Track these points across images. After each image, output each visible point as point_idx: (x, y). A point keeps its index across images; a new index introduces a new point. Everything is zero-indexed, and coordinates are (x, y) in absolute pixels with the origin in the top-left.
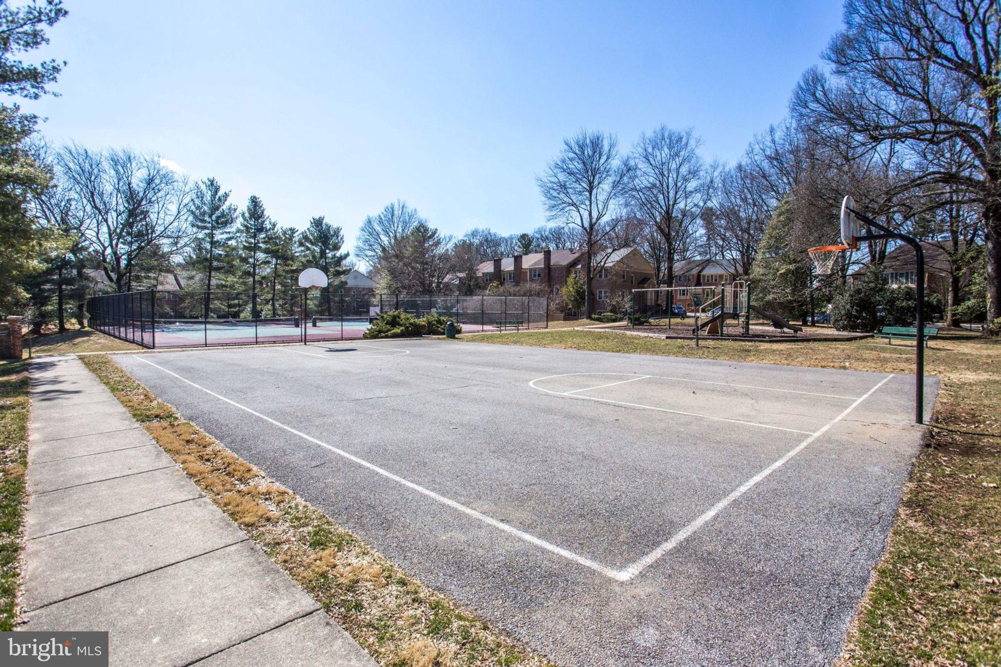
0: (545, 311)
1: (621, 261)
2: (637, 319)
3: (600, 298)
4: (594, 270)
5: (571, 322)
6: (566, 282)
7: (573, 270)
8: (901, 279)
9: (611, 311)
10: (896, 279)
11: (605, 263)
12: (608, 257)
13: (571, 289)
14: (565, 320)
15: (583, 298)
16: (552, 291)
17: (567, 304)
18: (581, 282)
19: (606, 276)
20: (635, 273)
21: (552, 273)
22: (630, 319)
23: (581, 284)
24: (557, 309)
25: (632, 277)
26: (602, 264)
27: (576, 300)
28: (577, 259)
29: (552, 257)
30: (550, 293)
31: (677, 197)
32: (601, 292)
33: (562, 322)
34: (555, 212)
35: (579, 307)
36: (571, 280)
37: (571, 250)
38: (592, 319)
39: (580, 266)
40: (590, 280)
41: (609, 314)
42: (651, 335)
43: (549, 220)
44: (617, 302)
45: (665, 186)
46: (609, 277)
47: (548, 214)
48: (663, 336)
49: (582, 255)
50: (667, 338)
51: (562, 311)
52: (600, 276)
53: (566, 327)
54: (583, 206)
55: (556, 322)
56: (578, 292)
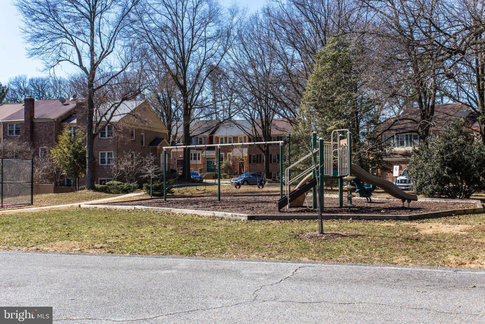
0: (29, 180)
1: (132, 114)
2: (156, 189)
3: (103, 161)
4: (98, 125)
5: (67, 195)
6: (57, 141)
7: (66, 125)
8: (415, 141)
9: (118, 179)
10: (411, 141)
11: (112, 116)
12: (116, 108)
13: (66, 150)
14: (56, 191)
15: (82, 161)
16: (36, 154)
17: (58, 171)
18: (80, 140)
19: (110, 134)
20: (146, 132)
21: (36, 130)
22: (148, 188)
23: (80, 144)
24: (45, 177)
25: (142, 136)
26: (108, 116)
27: (73, 164)
28: (70, 111)
29: (36, 109)
30: (33, 156)
31: (194, 42)
32: (103, 155)
33: (54, 195)
34: (41, 44)
35: (76, 175)
36: (64, 137)
37: (63, 101)
38: (96, 190)
39: (75, 121)
40: (92, 137)
41: (115, 182)
42: (219, 214)
43: (32, 55)
44: (126, 167)
45: (179, 29)
46: (115, 134)
47: (30, 46)
48: (243, 216)
49: (79, 105)
50: (250, 218)
51: (51, 180)
52: (103, 135)
53: (61, 203)
54: (81, 37)
55: (44, 195)
56: (75, 154)
